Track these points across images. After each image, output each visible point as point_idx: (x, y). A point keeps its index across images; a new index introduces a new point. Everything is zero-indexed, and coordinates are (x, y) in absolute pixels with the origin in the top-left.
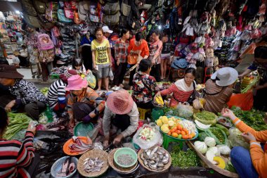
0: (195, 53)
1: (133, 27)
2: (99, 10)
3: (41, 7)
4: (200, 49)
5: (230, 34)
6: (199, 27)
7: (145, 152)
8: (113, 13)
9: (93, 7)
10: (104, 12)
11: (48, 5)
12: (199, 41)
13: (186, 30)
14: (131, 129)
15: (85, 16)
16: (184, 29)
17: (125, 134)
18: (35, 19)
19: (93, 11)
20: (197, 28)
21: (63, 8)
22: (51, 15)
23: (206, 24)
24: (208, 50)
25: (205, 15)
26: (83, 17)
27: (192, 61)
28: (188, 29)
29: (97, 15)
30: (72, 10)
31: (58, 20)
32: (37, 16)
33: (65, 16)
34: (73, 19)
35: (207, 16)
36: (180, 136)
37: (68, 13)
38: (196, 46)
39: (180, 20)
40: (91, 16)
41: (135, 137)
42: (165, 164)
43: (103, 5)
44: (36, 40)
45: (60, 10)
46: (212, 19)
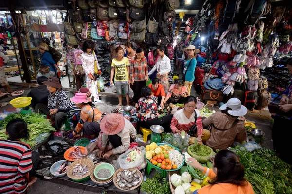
0: (232, 73)
1: (158, 44)
2: (127, 28)
3: (79, 27)
4: (240, 69)
5: (285, 52)
6: (238, 43)
7: (123, 172)
8: (138, 31)
9: (122, 24)
10: (131, 29)
11: (85, 25)
12: (237, 60)
13: (222, 46)
14: (121, 149)
15: (114, 34)
16: (220, 45)
17: (115, 151)
18: (74, 38)
19: (121, 29)
20: (236, 44)
21: (96, 27)
22: (86, 34)
23: (246, 40)
24: (252, 70)
25: (247, 29)
26: (112, 35)
27: (229, 83)
28: (224, 45)
29: (126, 32)
30: (104, 29)
31: (91, 38)
32: (75, 35)
33: (97, 34)
34: (104, 36)
35: (250, 30)
36: (159, 165)
37: (100, 31)
38: (234, 65)
39: (216, 34)
40: (120, 34)
41: (121, 156)
42: (133, 186)
43: (131, 23)
44: (73, 55)
45: (94, 29)
46: (258, 33)
